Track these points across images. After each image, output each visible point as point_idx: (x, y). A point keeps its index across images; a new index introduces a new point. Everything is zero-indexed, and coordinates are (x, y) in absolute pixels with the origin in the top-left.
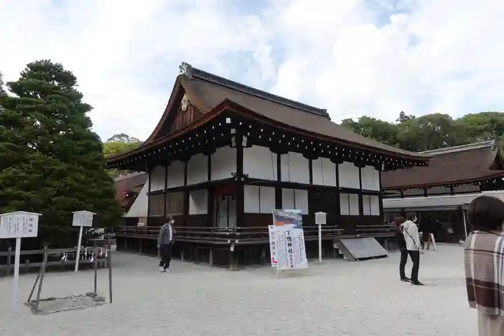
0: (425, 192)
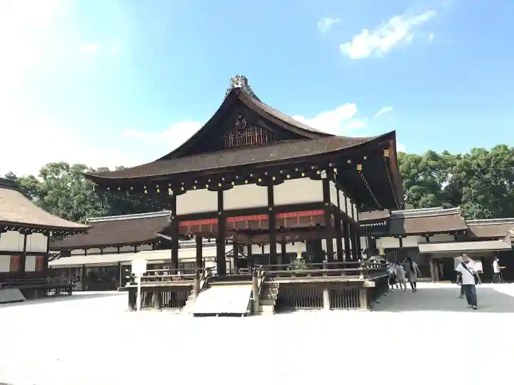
0: (102, 251)
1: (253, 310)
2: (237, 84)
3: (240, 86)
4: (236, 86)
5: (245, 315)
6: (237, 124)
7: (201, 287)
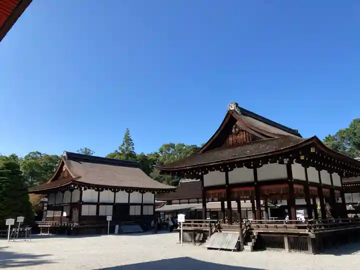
1: (239, 248)
2: (232, 107)
3: (233, 109)
4: (231, 109)
5: (234, 250)
6: (233, 131)
7: (213, 232)
